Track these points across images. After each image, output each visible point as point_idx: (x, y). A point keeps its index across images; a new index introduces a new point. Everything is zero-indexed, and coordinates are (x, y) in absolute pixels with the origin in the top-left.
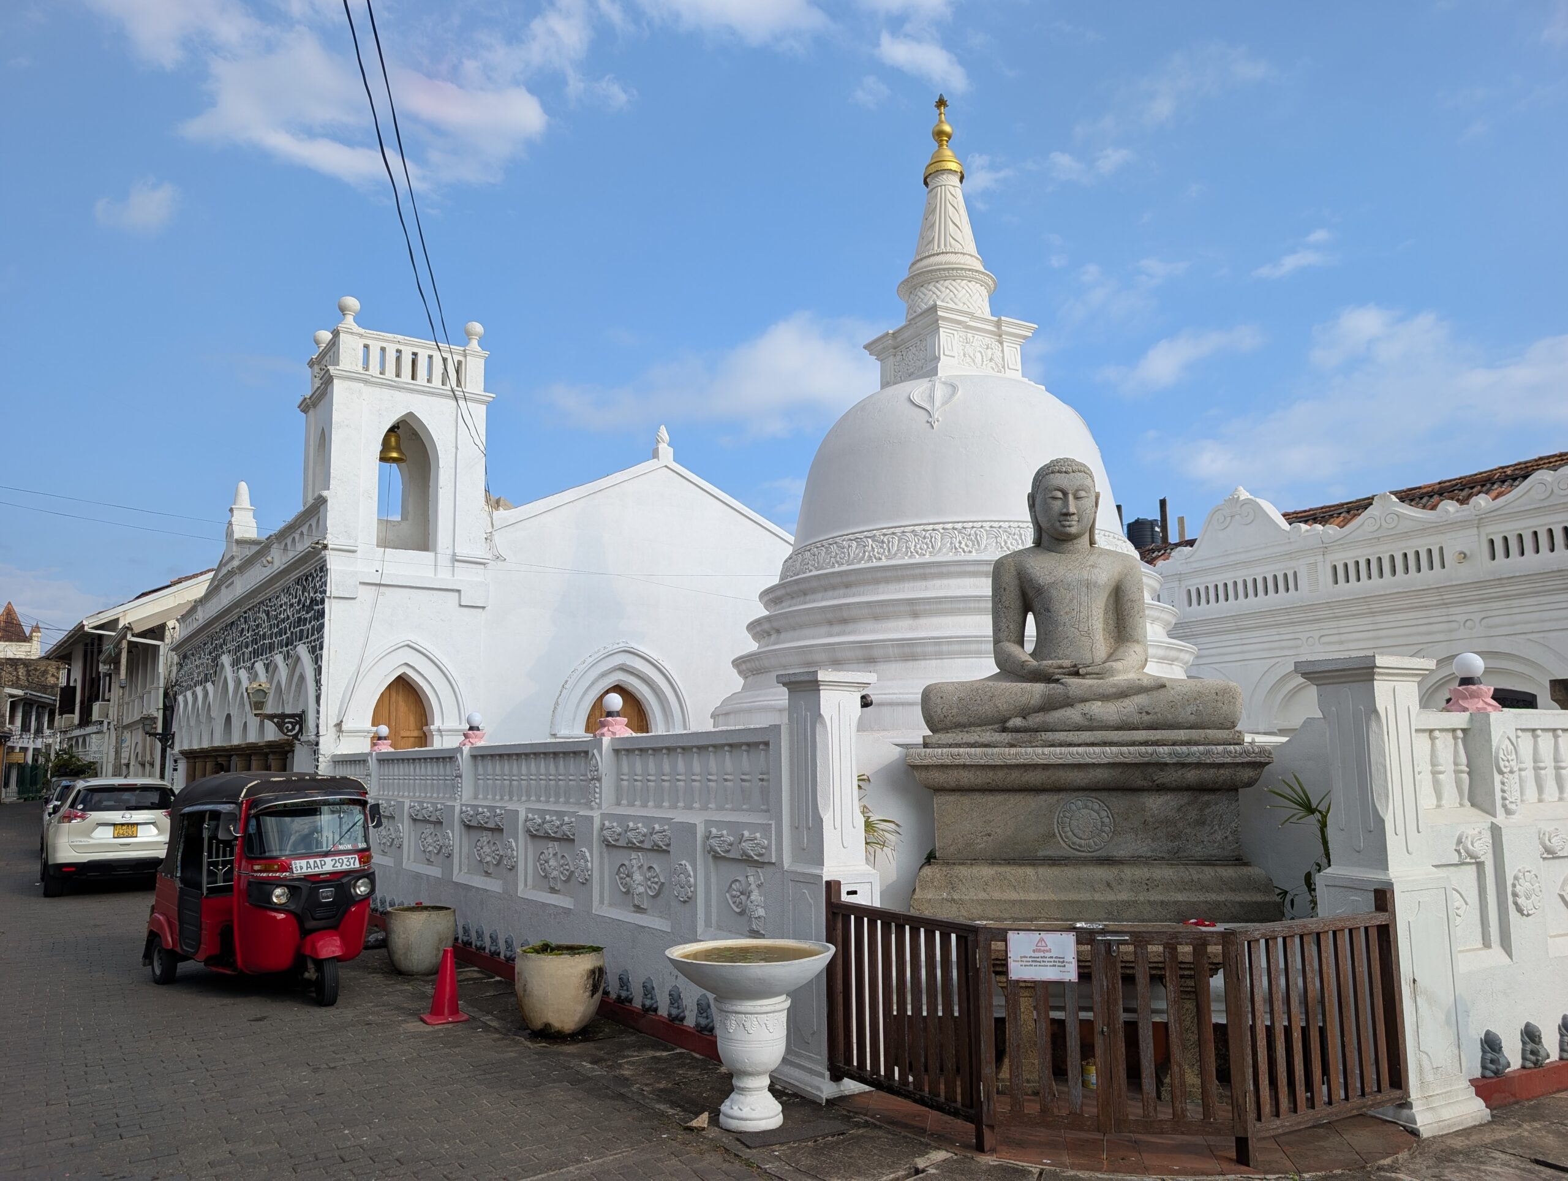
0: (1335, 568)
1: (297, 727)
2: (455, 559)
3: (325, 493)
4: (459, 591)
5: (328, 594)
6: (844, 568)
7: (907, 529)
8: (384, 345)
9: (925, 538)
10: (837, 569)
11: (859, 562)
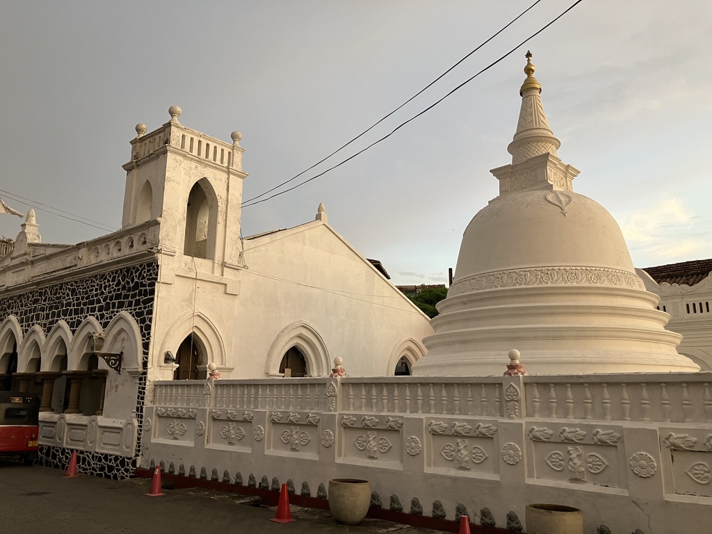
0: (688, 305)
1: (118, 362)
2: (224, 265)
3: (159, 219)
4: (226, 285)
5: (158, 280)
6: (523, 286)
7: (561, 268)
8: (193, 136)
9: (572, 273)
10: (518, 287)
11: (534, 283)
